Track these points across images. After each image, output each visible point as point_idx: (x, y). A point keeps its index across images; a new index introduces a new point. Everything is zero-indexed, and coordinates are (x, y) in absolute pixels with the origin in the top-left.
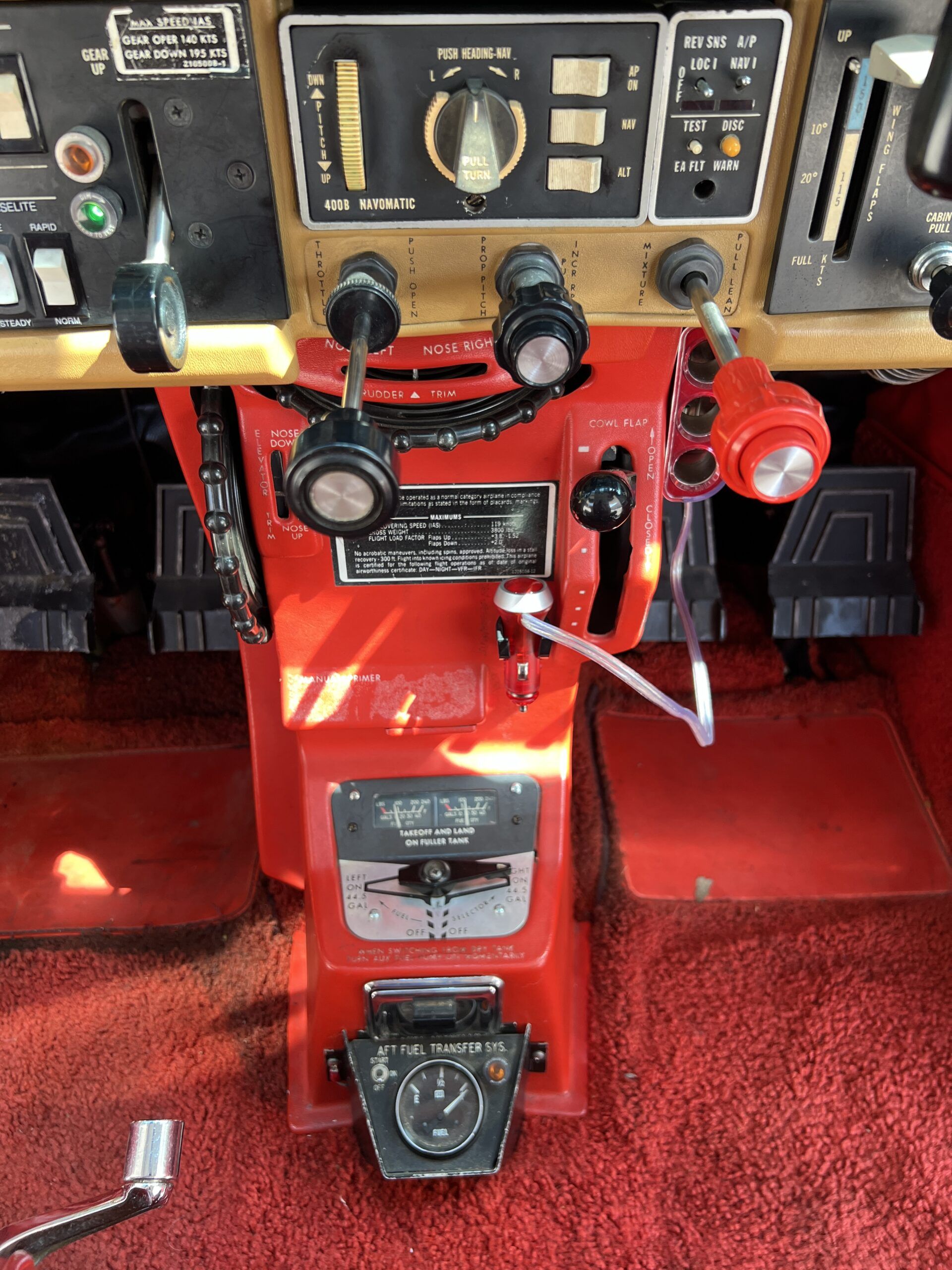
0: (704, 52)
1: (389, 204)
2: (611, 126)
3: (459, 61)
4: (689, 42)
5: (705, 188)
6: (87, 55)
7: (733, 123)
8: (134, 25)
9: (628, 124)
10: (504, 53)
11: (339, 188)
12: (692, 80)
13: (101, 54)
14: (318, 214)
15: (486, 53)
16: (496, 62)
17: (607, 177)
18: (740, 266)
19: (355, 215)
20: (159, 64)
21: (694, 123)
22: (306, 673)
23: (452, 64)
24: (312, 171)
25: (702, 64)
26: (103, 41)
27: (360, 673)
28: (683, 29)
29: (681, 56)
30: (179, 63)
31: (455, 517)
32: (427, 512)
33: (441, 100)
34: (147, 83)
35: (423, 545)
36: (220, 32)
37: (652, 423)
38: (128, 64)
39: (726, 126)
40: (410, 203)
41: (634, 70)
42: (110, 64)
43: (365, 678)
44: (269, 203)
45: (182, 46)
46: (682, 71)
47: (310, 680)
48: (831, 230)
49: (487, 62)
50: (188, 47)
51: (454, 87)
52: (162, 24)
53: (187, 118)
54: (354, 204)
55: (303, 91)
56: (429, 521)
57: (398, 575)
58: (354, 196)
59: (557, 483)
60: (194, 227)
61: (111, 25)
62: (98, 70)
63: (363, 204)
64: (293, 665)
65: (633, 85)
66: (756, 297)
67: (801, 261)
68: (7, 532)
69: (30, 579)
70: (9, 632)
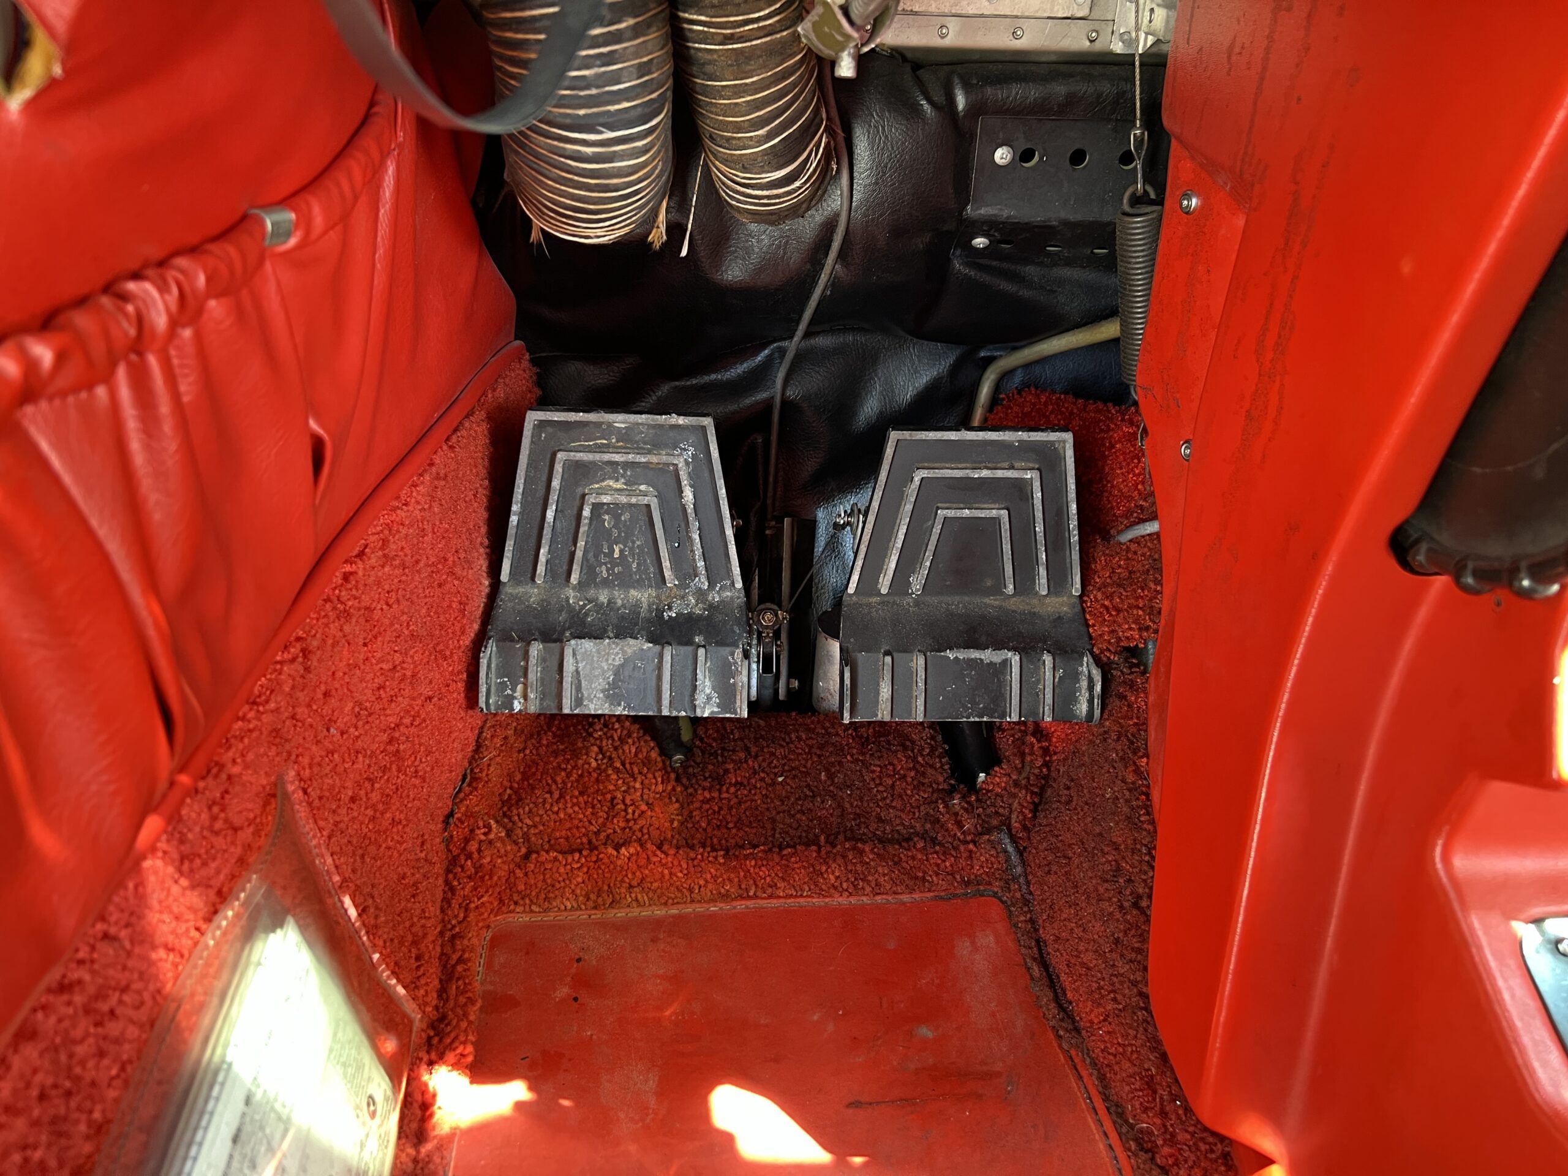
68: (615, 509)
69: (634, 593)
70: (601, 683)
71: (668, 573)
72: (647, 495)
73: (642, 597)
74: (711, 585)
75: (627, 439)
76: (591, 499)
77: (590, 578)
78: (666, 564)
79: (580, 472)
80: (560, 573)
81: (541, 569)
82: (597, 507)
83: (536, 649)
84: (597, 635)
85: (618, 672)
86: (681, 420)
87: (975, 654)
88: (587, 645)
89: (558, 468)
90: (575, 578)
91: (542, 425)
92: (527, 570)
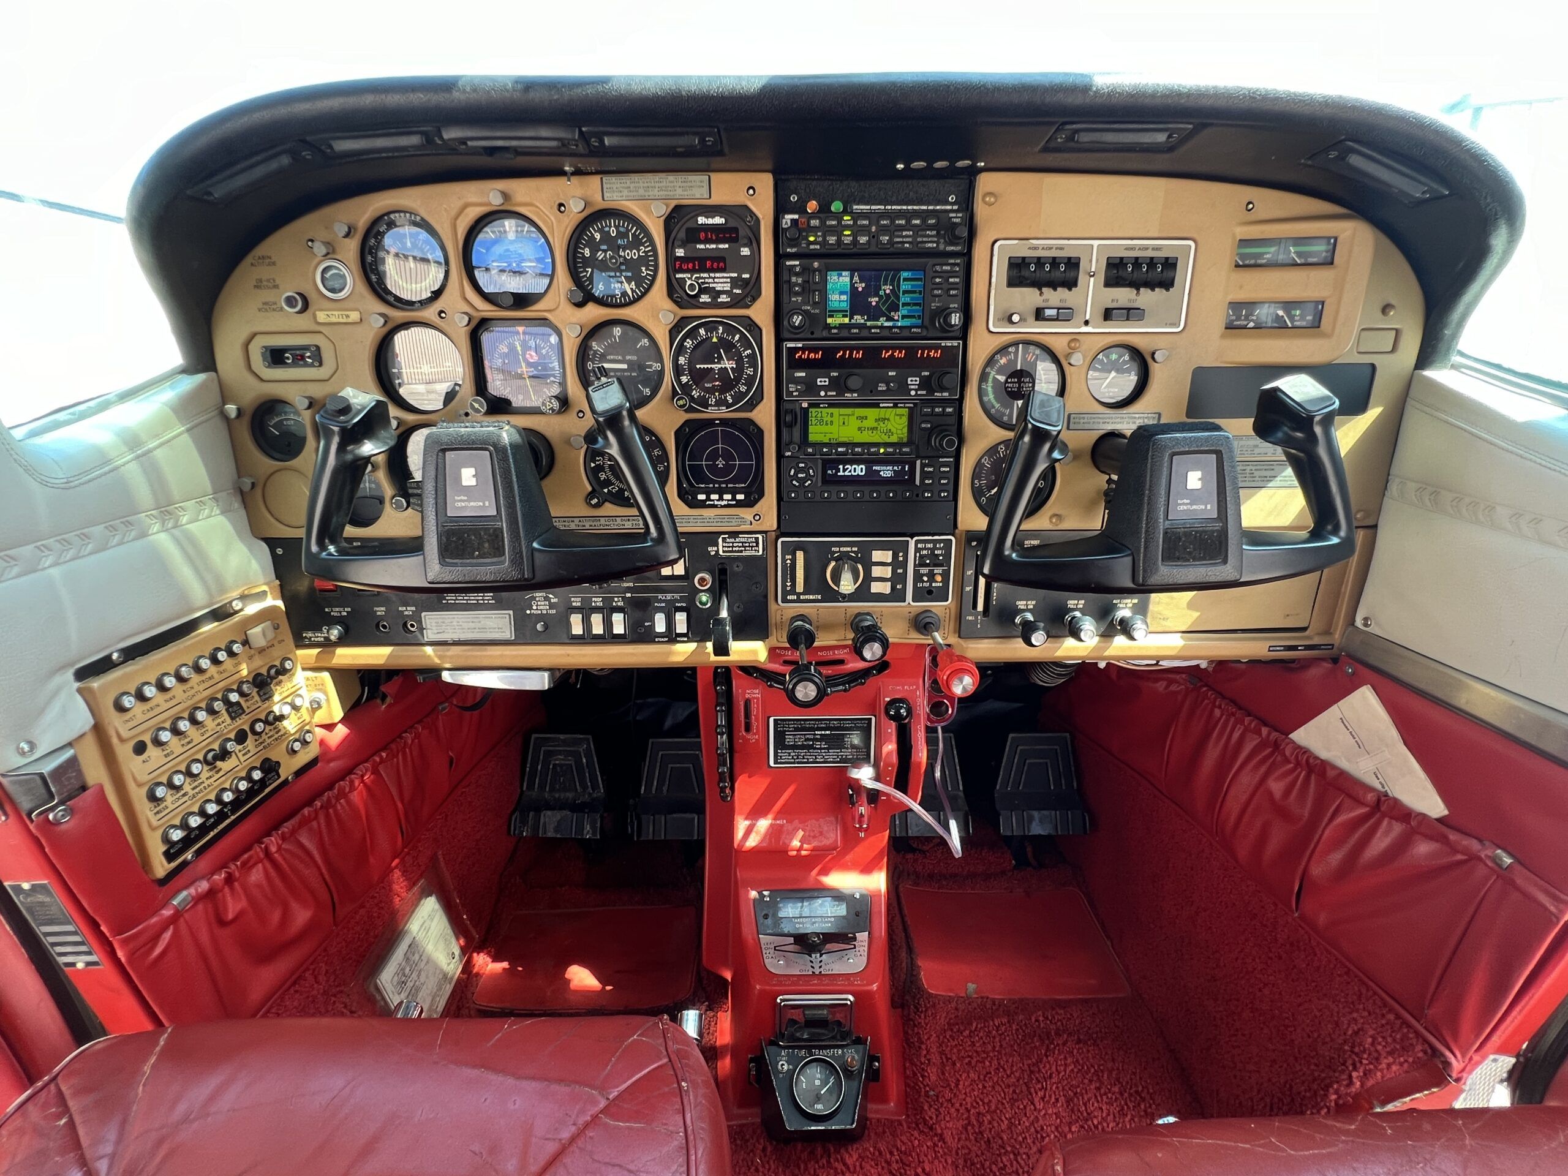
0: (925, 549)
1: (811, 597)
2: (894, 571)
3: (839, 551)
4: (920, 546)
5: (930, 592)
6: (710, 549)
7: (938, 570)
8: (728, 540)
9: (900, 571)
10: (856, 549)
11: (793, 591)
12: (921, 557)
13: (716, 549)
14: (785, 600)
15: (849, 549)
16: (852, 552)
17: (893, 588)
18: (947, 620)
19: (798, 601)
20: (735, 552)
21: (924, 570)
22: (746, 819)
23: (837, 552)
24: (784, 586)
25: (925, 552)
26: (717, 545)
27: (775, 819)
28: (917, 542)
29: (917, 550)
30: (742, 551)
31: (828, 732)
32: (814, 729)
33: (833, 563)
34: (728, 558)
35: (812, 747)
36: (757, 543)
37: (918, 688)
38: (724, 552)
39: (935, 572)
40: (819, 597)
41: (901, 554)
42: (717, 551)
43: (778, 822)
44: (766, 596)
45: (743, 546)
46: (918, 554)
47: (747, 823)
48: (980, 607)
49: (849, 552)
50: (745, 547)
51: (837, 560)
52: (737, 540)
53: (741, 568)
54: (798, 597)
55: (784, 560)
56: (815, 734)
57: (798, 763)
58: (799, 594)
59: (875, 716)
60: (737, 605)
61: (720, 540)
62: (713, 553)
63: (801, 597)
64: (741, 814)
65: (901, 559)
66: (955, 632)
67: (970, 618)
68: (561, 766)
69: (568, 794)
70: (552, 826)
71: (578, 787)
72: (571, 761)
73: (570, 795)
74: (593, 790)
75: (565, 743)
76: (553, 762)
77: (552, 790)
78: (578, 784)
79: (549, 754)
80: (542, 787)
81: (536, 786)
82: (555, 765)
83: (531, 814)
84: (552, 809)
85: (559, 822)
86: (581, 736)
87: (684, 815)
88: (549, 813)
89: (542, 752)
90: (547, 789)
91: (537, 739)
92: (531, 786)
